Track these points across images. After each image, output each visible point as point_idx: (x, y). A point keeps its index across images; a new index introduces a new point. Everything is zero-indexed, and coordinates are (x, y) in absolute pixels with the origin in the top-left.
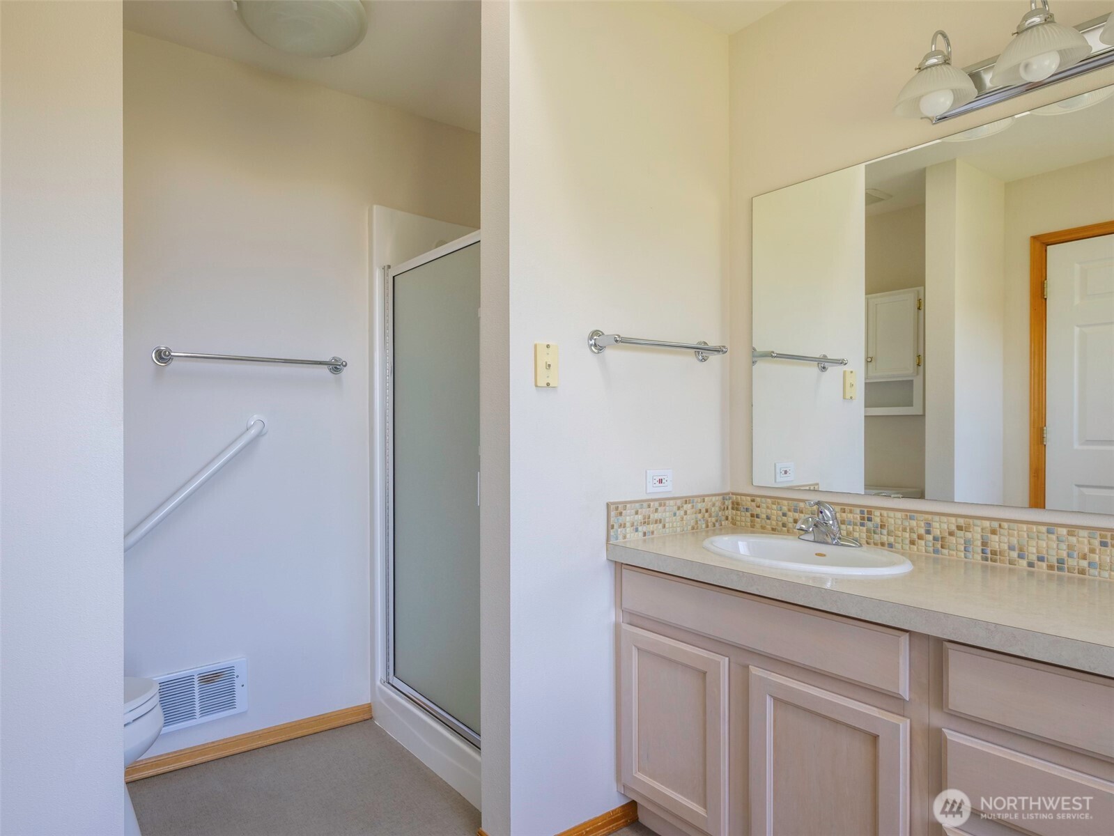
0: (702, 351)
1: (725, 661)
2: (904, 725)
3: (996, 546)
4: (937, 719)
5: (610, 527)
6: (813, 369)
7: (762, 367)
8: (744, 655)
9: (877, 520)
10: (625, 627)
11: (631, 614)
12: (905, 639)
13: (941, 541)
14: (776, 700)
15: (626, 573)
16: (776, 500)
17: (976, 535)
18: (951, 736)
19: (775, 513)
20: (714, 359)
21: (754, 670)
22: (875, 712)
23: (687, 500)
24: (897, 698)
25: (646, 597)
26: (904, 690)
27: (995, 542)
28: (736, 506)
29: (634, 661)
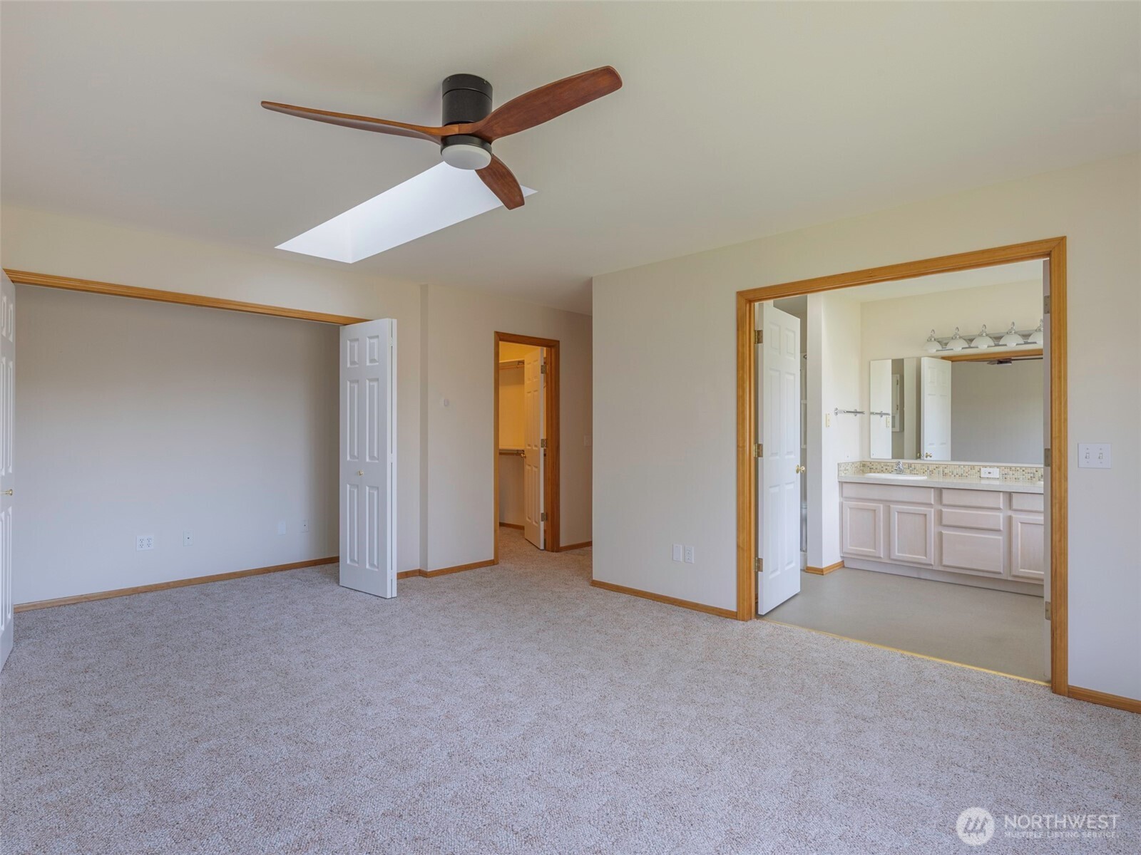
0: (856, 412)
1: (881, 506)
2: (933, 510)
3: (946, 472)
4: (940, 507)
5: (839, 471)
6: (879, 416)
7: (872, 416)
8: (887, 502)
9: (913, 467)
10: (844, 502)
11: (846, 498)
12: (933, 490)
13: (931, 472)
14: (898, 512)
15: (845, 485)
16: (879, 463)
17: (941, 469)
18: (943, 510)
19: (879, 467)
20: (858, 415)
21: (892, 506)
22: (925, 509)
23: (853, 463)
24: (931, 504)
25: (849, 491)
26: (933, 503)
27: (946, 471)
28: (864, 466)
29: (847, 512)
